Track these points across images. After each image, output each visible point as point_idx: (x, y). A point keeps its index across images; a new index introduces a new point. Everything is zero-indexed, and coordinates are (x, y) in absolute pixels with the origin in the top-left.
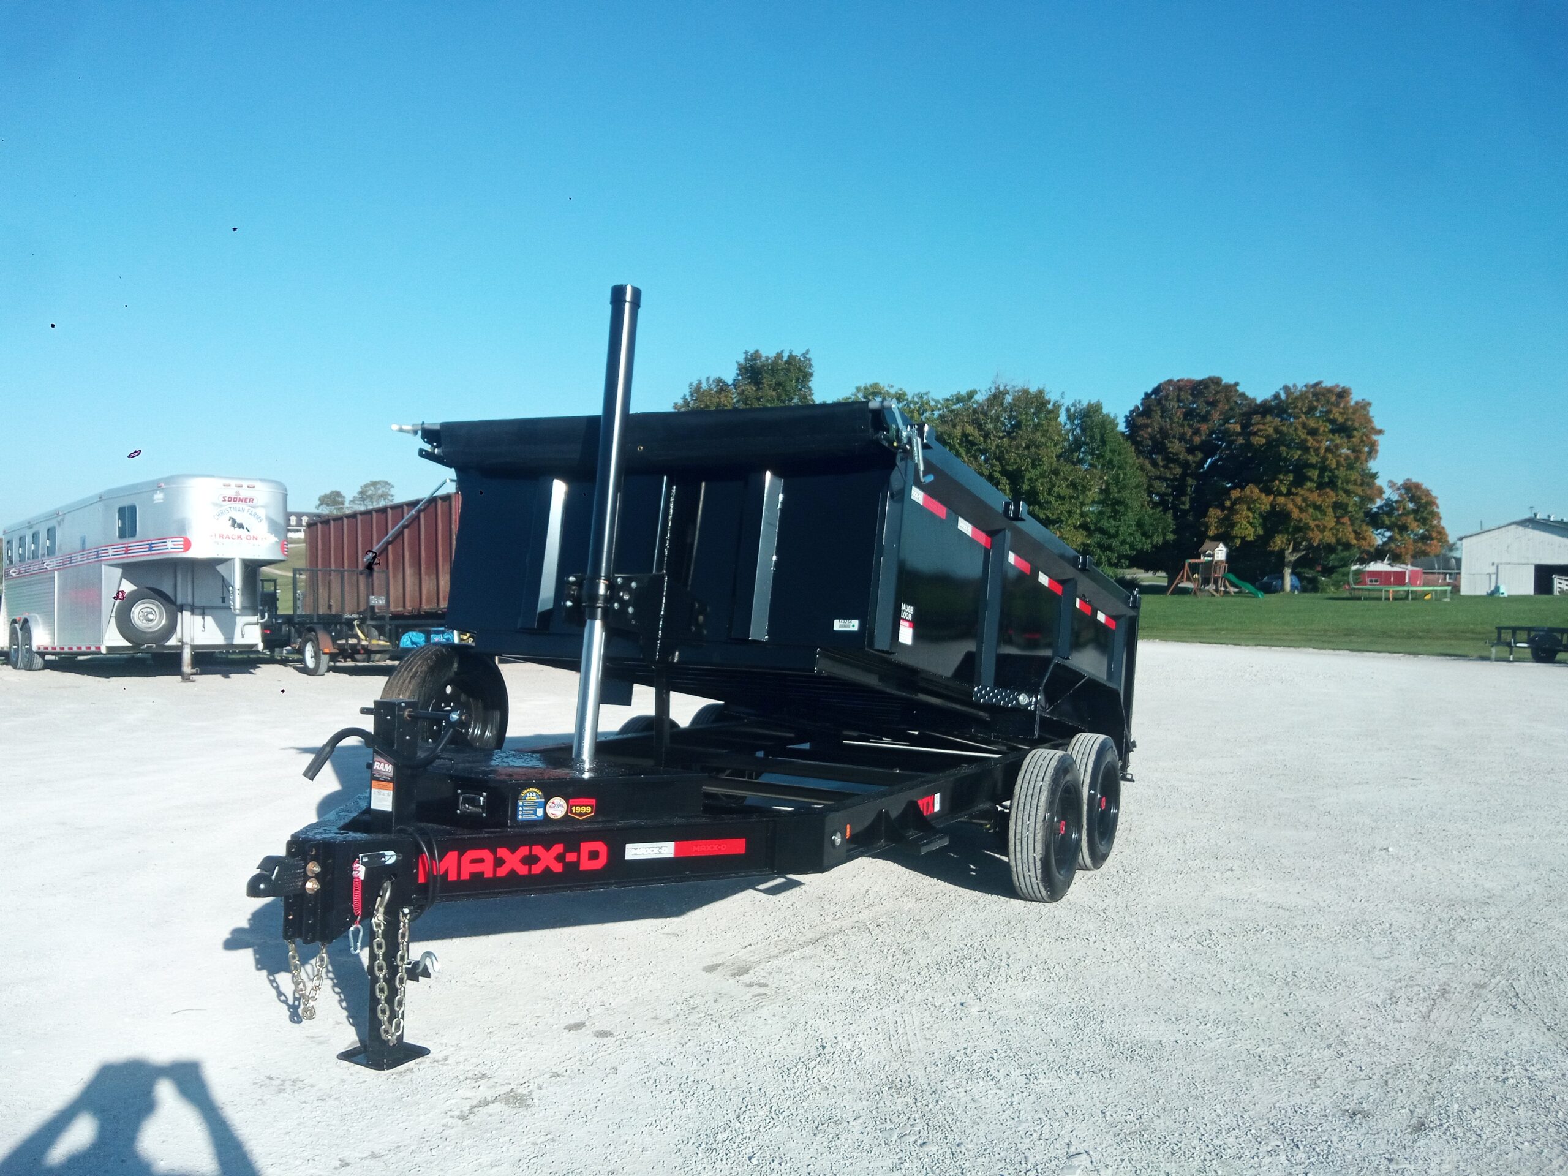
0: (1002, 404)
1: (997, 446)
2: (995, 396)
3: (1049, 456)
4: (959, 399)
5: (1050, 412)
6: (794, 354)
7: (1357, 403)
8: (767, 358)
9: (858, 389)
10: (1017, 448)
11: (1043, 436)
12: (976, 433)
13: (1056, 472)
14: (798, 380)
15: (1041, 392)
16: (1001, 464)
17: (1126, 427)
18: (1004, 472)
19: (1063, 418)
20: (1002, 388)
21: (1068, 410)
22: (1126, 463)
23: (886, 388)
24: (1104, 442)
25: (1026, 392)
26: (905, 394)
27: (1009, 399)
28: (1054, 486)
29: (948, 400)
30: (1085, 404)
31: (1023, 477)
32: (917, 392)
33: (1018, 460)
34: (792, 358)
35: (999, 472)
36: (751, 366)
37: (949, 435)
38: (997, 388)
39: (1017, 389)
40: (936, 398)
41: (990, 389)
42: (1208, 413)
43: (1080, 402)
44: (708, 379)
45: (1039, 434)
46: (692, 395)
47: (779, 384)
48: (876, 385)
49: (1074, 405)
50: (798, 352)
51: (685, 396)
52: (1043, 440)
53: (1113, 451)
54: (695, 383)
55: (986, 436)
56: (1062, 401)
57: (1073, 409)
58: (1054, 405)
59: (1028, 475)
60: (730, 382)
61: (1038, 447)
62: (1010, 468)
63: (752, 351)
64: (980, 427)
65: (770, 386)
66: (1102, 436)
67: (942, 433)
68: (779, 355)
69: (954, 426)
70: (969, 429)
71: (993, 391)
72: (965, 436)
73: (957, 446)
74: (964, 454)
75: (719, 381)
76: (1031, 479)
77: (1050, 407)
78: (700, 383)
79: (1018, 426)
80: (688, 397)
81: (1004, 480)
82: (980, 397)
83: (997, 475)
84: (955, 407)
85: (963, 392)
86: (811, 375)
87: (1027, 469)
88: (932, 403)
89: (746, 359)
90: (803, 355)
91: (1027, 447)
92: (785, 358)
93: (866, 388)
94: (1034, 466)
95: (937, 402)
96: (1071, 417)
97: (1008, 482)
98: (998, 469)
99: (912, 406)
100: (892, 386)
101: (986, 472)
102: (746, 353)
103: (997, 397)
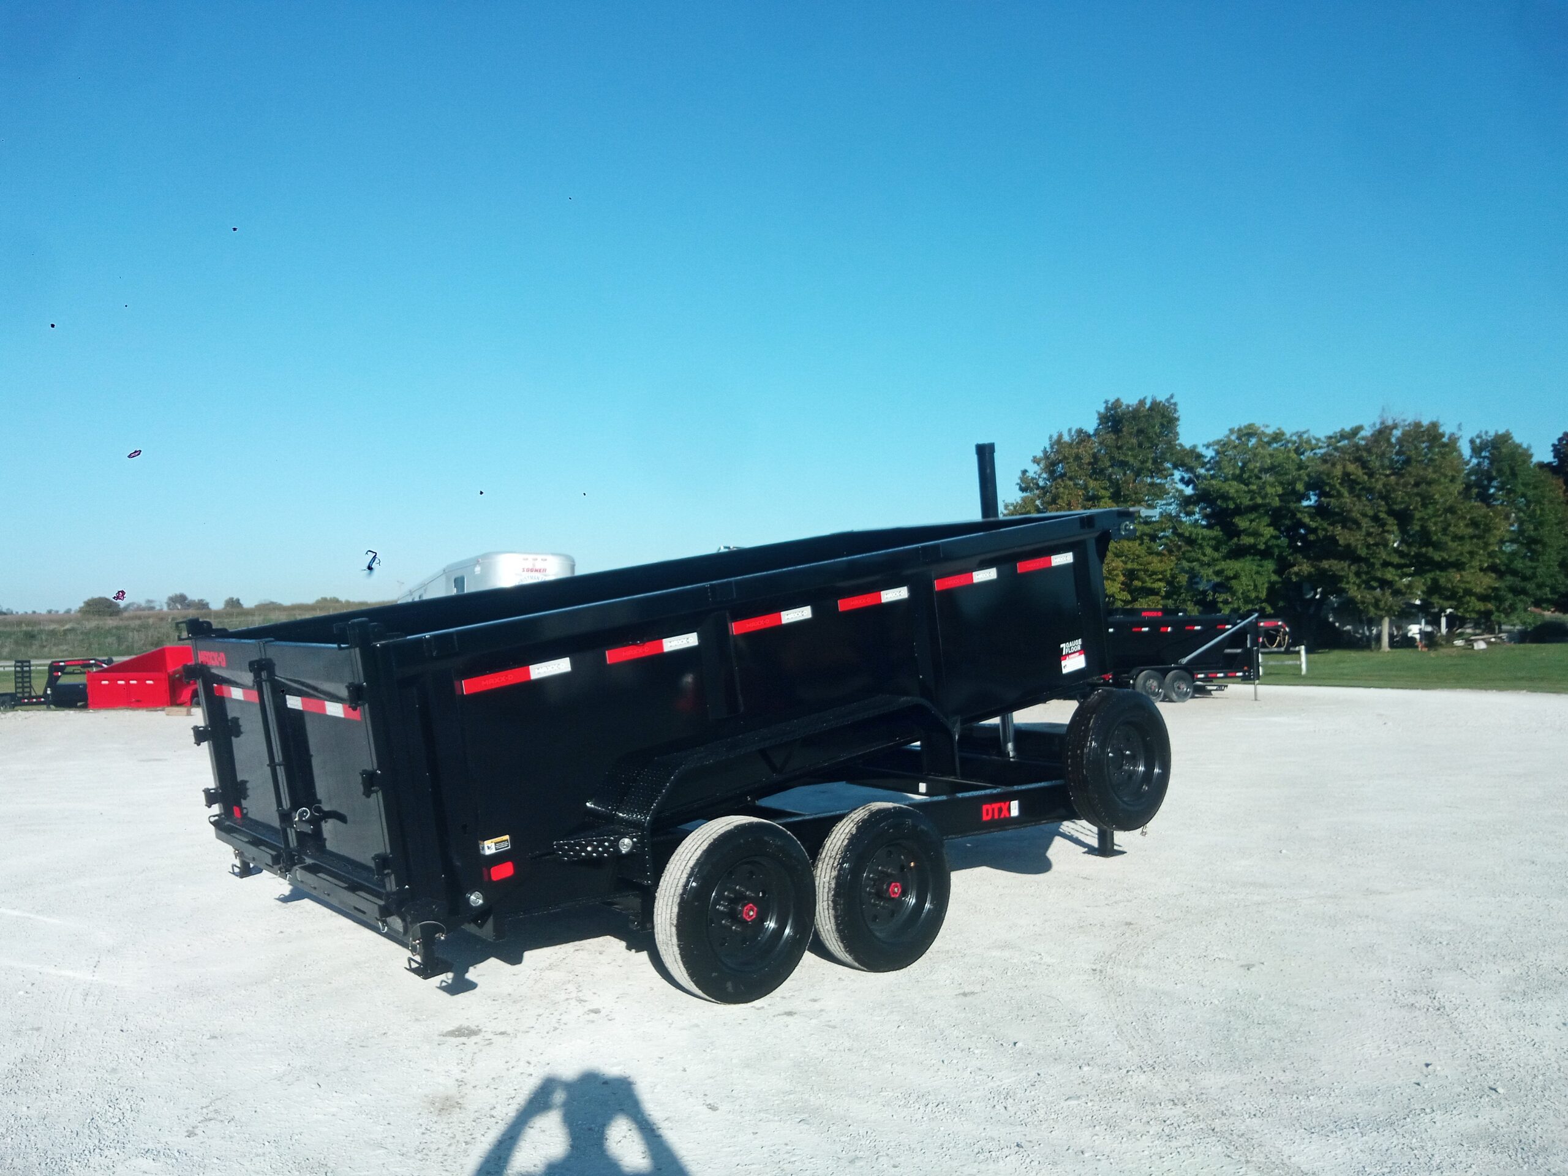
0: (1388, 440)
1: (1385, 485)
2: (1380, 432)
3: (1447, 492)
4: (1343, 436)
5: (1445, 445)
6: (1158, 400)
8: (1128, 406)
9: (1232, 431)
10: (1405, 485)
11: (1435, 472)
12: (1360, 472)
13: (1451, 510)
14: (1162, 425)
15: (1434, 426)
16: (1387, 504)
17: (1555, 457)
18: (1391, 512)
19: (1465, 451)
20: (1390, 422)
21: (1472, 442)
22: (1544, 497)
23: (1262, 429)
24: (1514, 474)
25: (1418, 425)
26: (1283, 434)
27: (1397, 433)
28: (1449, 525)
29: (1330, 438)
30: (1492, 433)
31: (1412, 517)
32: (1295, 431)
33: (1407, 499)
34: (1155, 405)
35: (1386, 512)
36: (1112, 415)
37: (1328, 475)
38: (1382, 423)
39: (1407, 423)
40: (1318, 436)
41: (1374, 424)
43: (1486, 433)
44: (1070, 430)
45: (1430, 470)
46: (1052, 447)
47: (1140, 432)
48: (1250, 426)
49: (1479, 436)
50: (1161, 398)
51: (1045, 448)
52: (1434, 476)
53: (1525, 485)
54: (1055, 437)
55: (1371, 475)
56: (1459, 434)
57: (1478, 441)
58: (1450, 438)
59: (1418, 515)
60: (1091, 432)
61: (1429, 483)
62: (1396, 507)
63: (1112, 400)
64: (1364, 464)
65: (1131, 434)
66: (1512, 469)
67: (1321, 473)
68: (1142, 402)
69: (1334, 465)
70: (1351, 468)
71: (1378, 426)
72: (1346, 475)
73: (1338, 486)
74: (1346, 494)
75: (1080, 432)
76: (1422, 519)
77: (1445, 440)
78: (1060, 436)
79: (1408, 461)
80: (1048, 449)
81: (1391, 521)
82: (1367, 432)
83: (1382, 515)
84: (1339, 444)
85: (1348, 429)
86: (1177, 419)
87: (1415, 509)
88: (1314, 442)
89: (1107, 408)
90: (1168, 400)
91: (1417, 485)
92: (1147, 406)
93: (1240, 430)
94: (1425, 506)
95: (1318, 440)
96: (1476, 450)
97: (1396, 522)
98: (1384, 509)
99: (1290, 445)
100: (1267, 426)
101: (1371, 513)
102: (1106, 402)
103: (1382, 433)
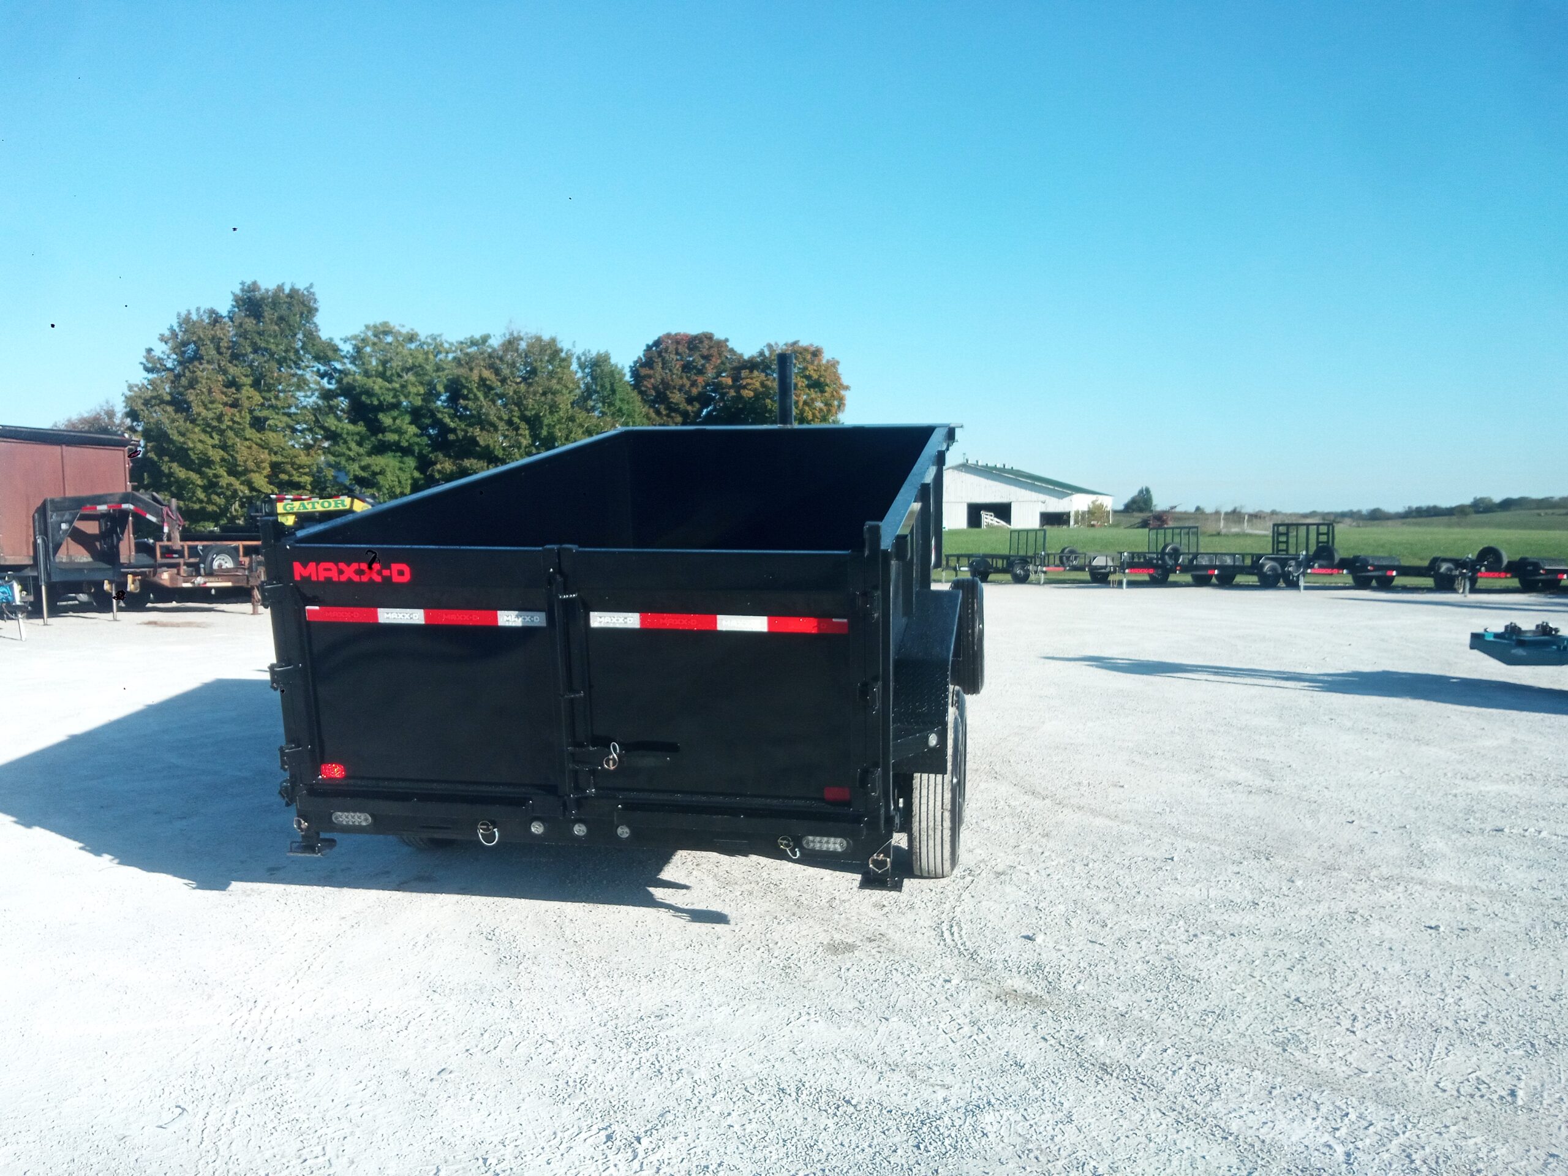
0: (517, 350)
1: (515, 392)
2: (510, 342)
3: (565, 402)
4: (473, 343)
5: (563, 360)
6: (297, 287)
7: (828, 361)
8: (267, 291)
9: (367, 327)
10: (535, 395)
11: (558, 383)
12: (493, 377)
13: (572, 419)
14: (302, 314)
15: (553, 341)
16: (520, 409)
17: (631, 377)
18: (523, 418)
19: (574, 366)
20: (515, 334)
21: (579, 358)
22: (634, 411)
23: (397, 328)
24: (613, 391)
25: (539, 339)
26: (417, 335)
27: (523, 345)
28: (571, 432)
29: (462, 343)
30: (594, 353)
31: (541, 423)
32: (430, 333)
33: (536, 407)
34: (293, 294)
35: (518, 417)
36: (249, 298)
37: (466, 379)
38: (512, 334)
39: (530, 336)
40: (450, 340)
41: (504, 335)
42: (703, 365)
43: (589, 351)
44: (198, 309)
45: (554, 381)
46: (180, 325)
47: (281, 318)
48: (385, 324)
49: (584, 354)
50: (301, 286)
51: (172, 327)
52: (558, 387)
53: (622, 400)
54: (184, 313)
55: (503, 381)
56: (574, 350)
57: (583, 358)
58: (566, 353)
59: (546, 422)
60: (224, 313)
61: (554, 393)
62: (528, 413)
63: (249, 282)
64: (497, 372)
65: (271, 320)
66: (612, 385)
67: (458, 376)
68: (280, 288)
69: (471, 370)
70: (487, 374)
71: (508, 336)
72: (483, 381)
73: (475, 390)
74: (482, 398)
75: (212, 312)
76: (549, 425)
77: (563, 355)
78: (189, 313)
79: (534, 372)
80: (177, 330)
81: (523, 425)
82: (495, 342)
83: (516, 420)
84: (469, 350)
85: (477, 336)
86: (316, 310)
87: (545, 415)
88: (446, 346)
89: (243, 290)
90: (307, 289)
91: (544, 394)
92: (287, 291)
93: (375, 327)
94: (551, 413)
95: (451, 344)
96: (582, 366)
97: (527, 427)
98: (516, 414)
99: (425, 347)
100: (403, 326)
101: (506, 417)
102: (243, 283)
103: (511, 344)
